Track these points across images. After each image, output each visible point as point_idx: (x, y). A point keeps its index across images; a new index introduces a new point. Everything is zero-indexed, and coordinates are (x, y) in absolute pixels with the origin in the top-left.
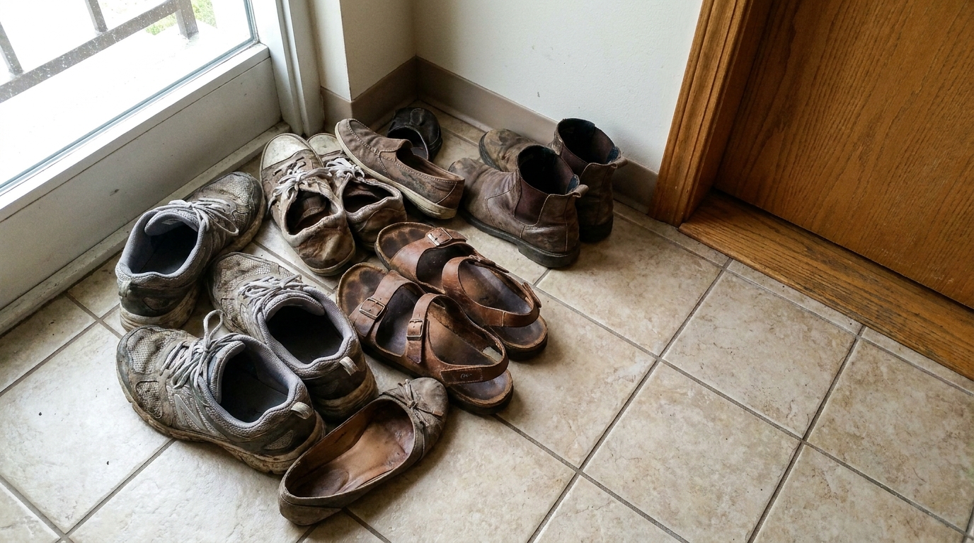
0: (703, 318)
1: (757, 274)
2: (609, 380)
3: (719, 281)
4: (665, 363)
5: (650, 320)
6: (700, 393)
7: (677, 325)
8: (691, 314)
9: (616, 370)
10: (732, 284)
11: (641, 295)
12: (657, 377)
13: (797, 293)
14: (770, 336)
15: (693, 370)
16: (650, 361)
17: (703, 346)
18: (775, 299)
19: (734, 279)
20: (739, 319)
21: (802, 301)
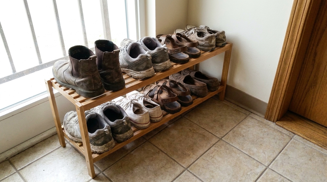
0: (284, 154)
1: (305, 140)
2: (249, 173)
3: (291, 142)
4: (270, 168)
5: (264, 153)
6: (283, 180)
7: (275, 156)
8: (280, 153)
9: (251, 170)
10: (295, 143)
11: (261, 145)
12: (266, 174)
13: (320, 148)
14: (310, 162)
15: (280, 172)
16: (265, 168)
17: (284, 164)
18: (312, 149)
19: (296, 142)
20: (298, 155)
21: (322, 150)
